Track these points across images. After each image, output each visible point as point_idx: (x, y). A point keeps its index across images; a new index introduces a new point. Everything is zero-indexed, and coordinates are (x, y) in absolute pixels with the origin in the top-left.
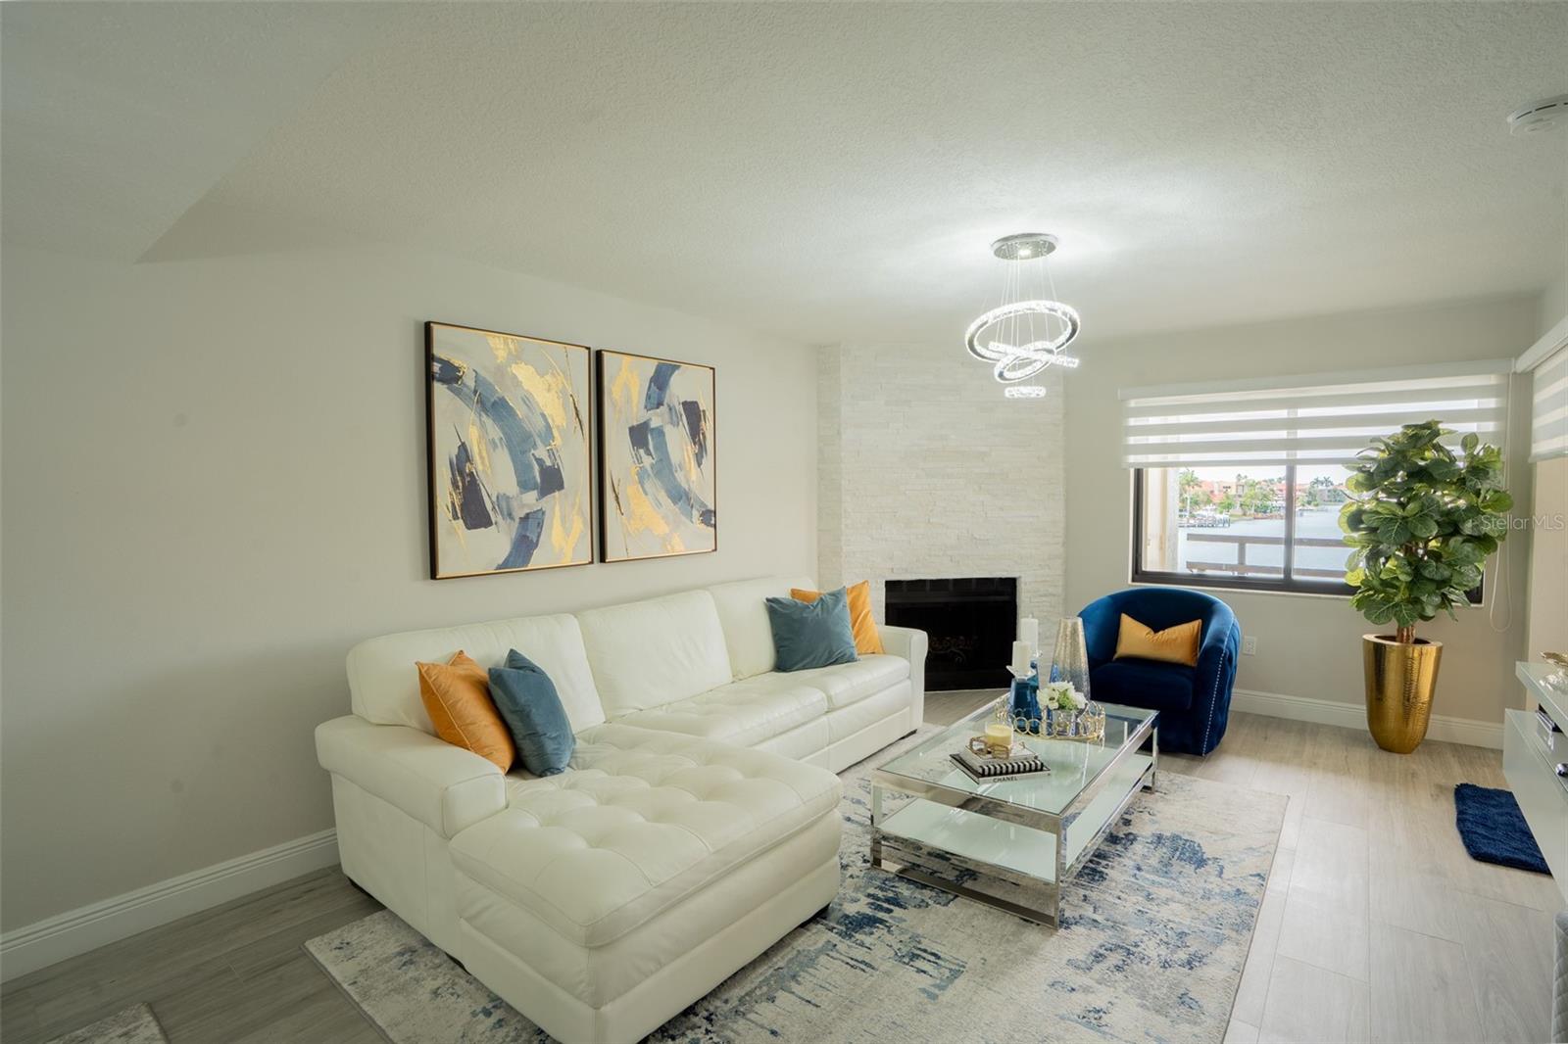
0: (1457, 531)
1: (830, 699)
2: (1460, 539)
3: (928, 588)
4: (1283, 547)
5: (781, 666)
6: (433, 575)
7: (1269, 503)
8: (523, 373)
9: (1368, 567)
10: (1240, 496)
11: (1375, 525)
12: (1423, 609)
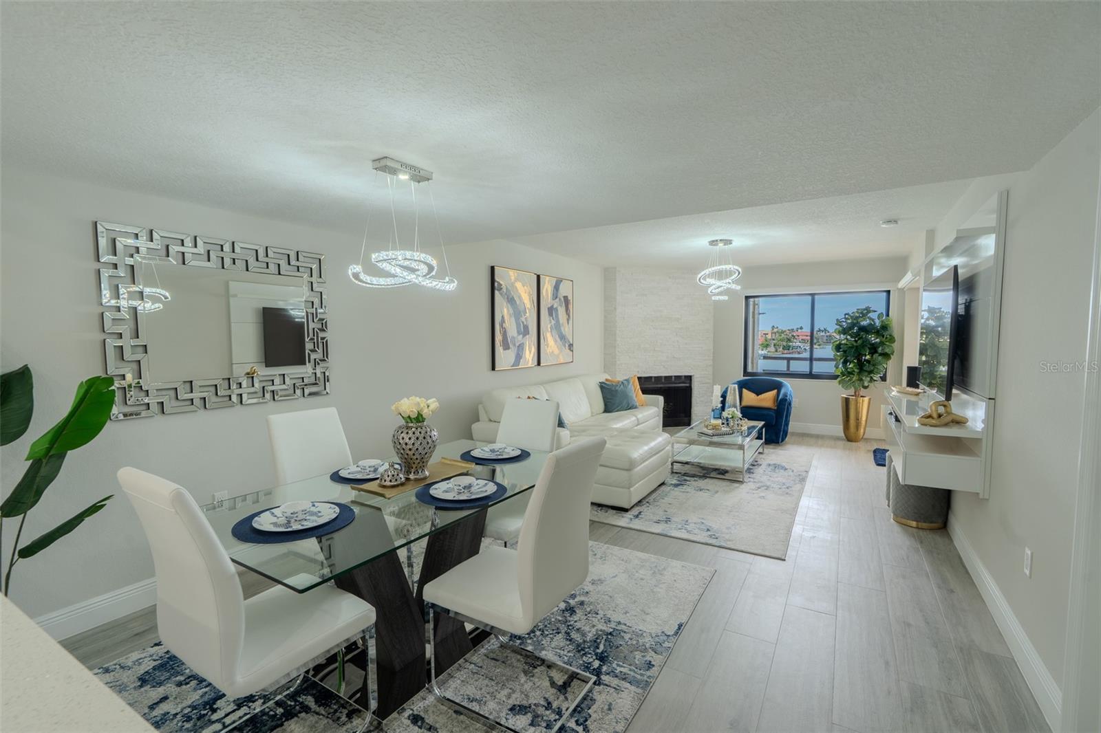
0: (876, 352)
1: (638, 420)
2: (877, 355)
3: (653, 380)
4: (809, 362)
5: (607, 410)
6: (493, 368)
7: (791, 344)
8: (519, 285)
9: (843, 366)
10: (773, 340)
11: (846, 349)
12: (864, 383)
